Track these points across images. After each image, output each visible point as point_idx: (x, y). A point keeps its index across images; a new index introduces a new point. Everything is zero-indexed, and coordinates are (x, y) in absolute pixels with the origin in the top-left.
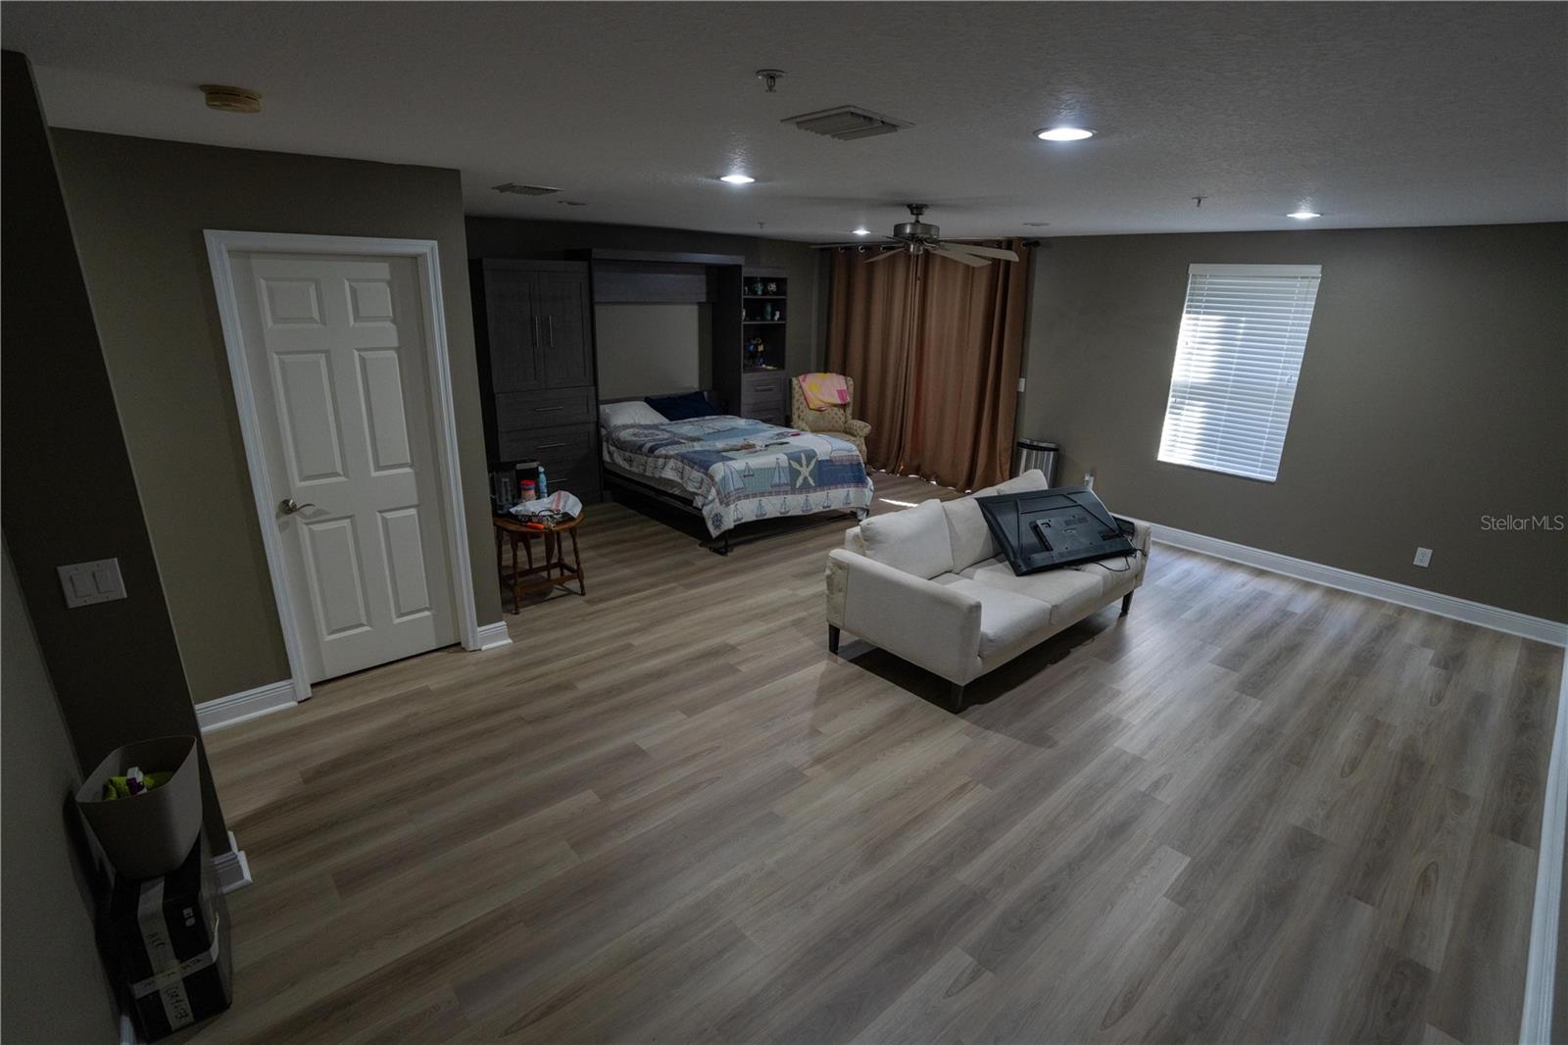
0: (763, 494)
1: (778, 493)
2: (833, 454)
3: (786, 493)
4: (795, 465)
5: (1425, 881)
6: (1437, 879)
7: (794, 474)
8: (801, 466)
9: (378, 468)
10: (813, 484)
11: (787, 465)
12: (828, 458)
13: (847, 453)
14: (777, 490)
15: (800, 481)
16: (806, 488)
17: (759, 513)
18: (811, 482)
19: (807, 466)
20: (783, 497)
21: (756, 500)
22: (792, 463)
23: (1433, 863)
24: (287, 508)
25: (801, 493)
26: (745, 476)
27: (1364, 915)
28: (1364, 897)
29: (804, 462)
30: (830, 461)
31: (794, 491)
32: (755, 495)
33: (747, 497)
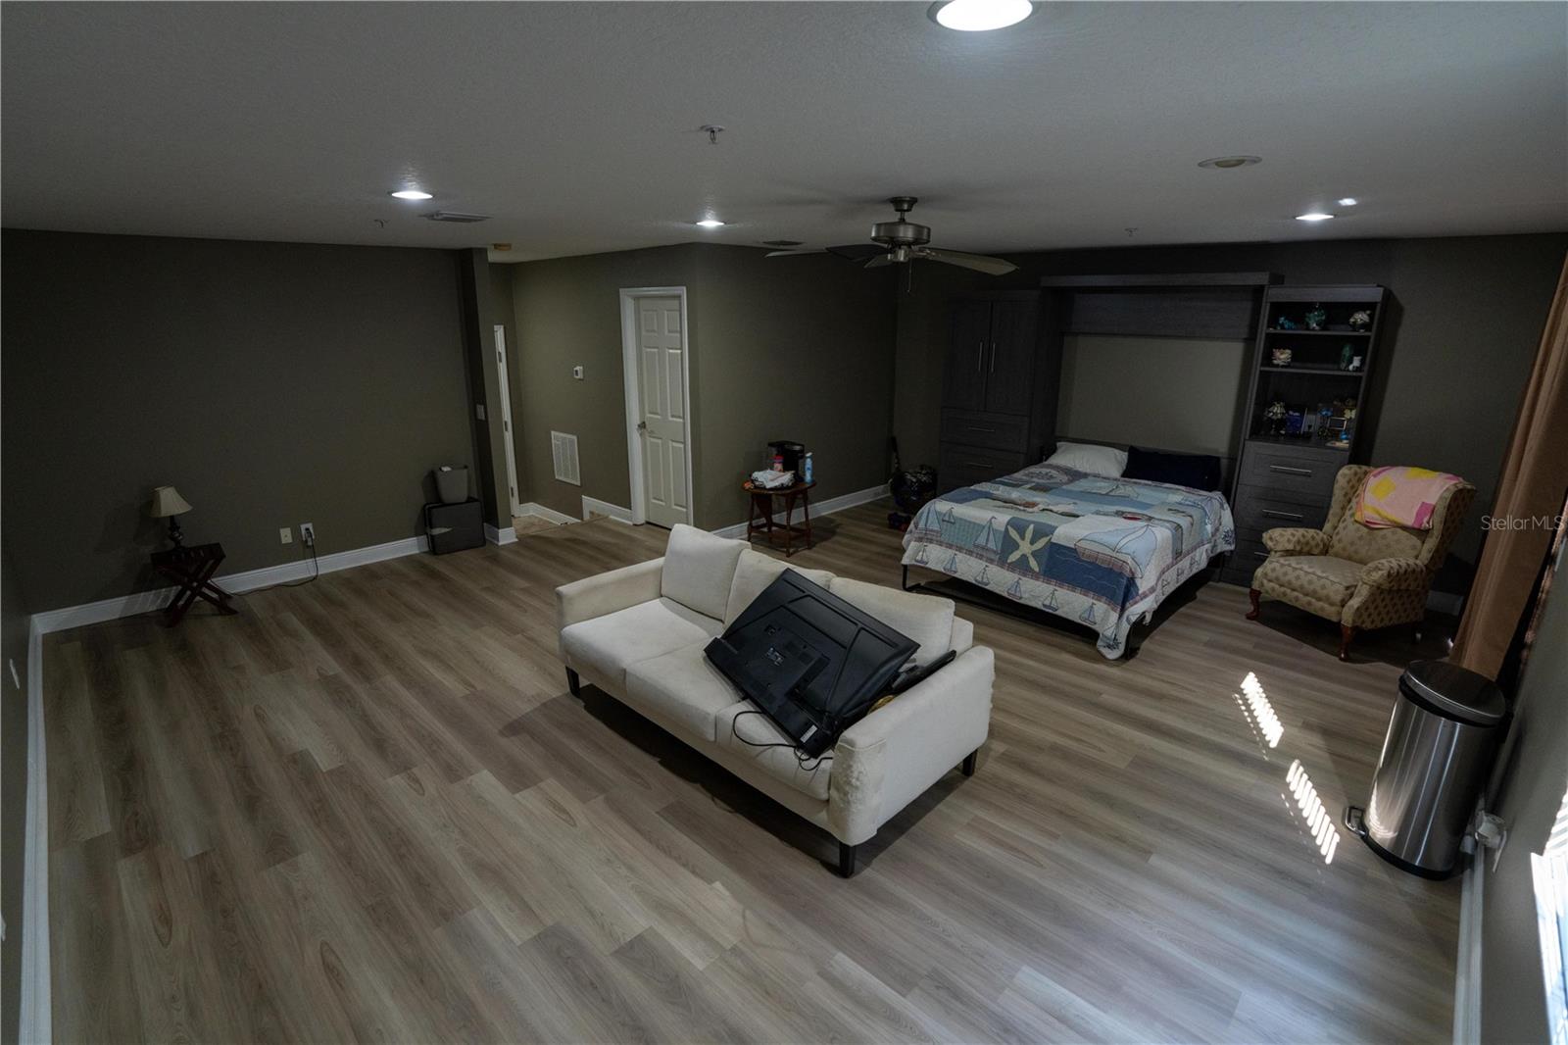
0: (960, 549)
1: (980, 557)
2: (1083, 544)
3: (991, 561)
4: (1014, 534)
5: (165, 919)
6: (156, 931)
7: (1009, 545)
8: (1023, 538)
9: (673, 416)
10: (1037, 570)
11: (1003, 529)
12: (1073, 546)
13: (1108, 552)
14: (979, 552)
15: (1014, 557)
16: (1021, 566)
17: (948, 566)
18: (1033, 564)
19: (1032, 542)
20: (985, 564)
21: (950, 552)
22: (1009, 528)
23: (168, 943)
24: (642, 426)
25: (1013, 571)
26: (943, 521)
27: (191, 847)
28: (200, 859)
29: (1029, 534)
30: (1074, 550)
31: (1002, 563)
32: (950, 546)
33: (940, 544)
